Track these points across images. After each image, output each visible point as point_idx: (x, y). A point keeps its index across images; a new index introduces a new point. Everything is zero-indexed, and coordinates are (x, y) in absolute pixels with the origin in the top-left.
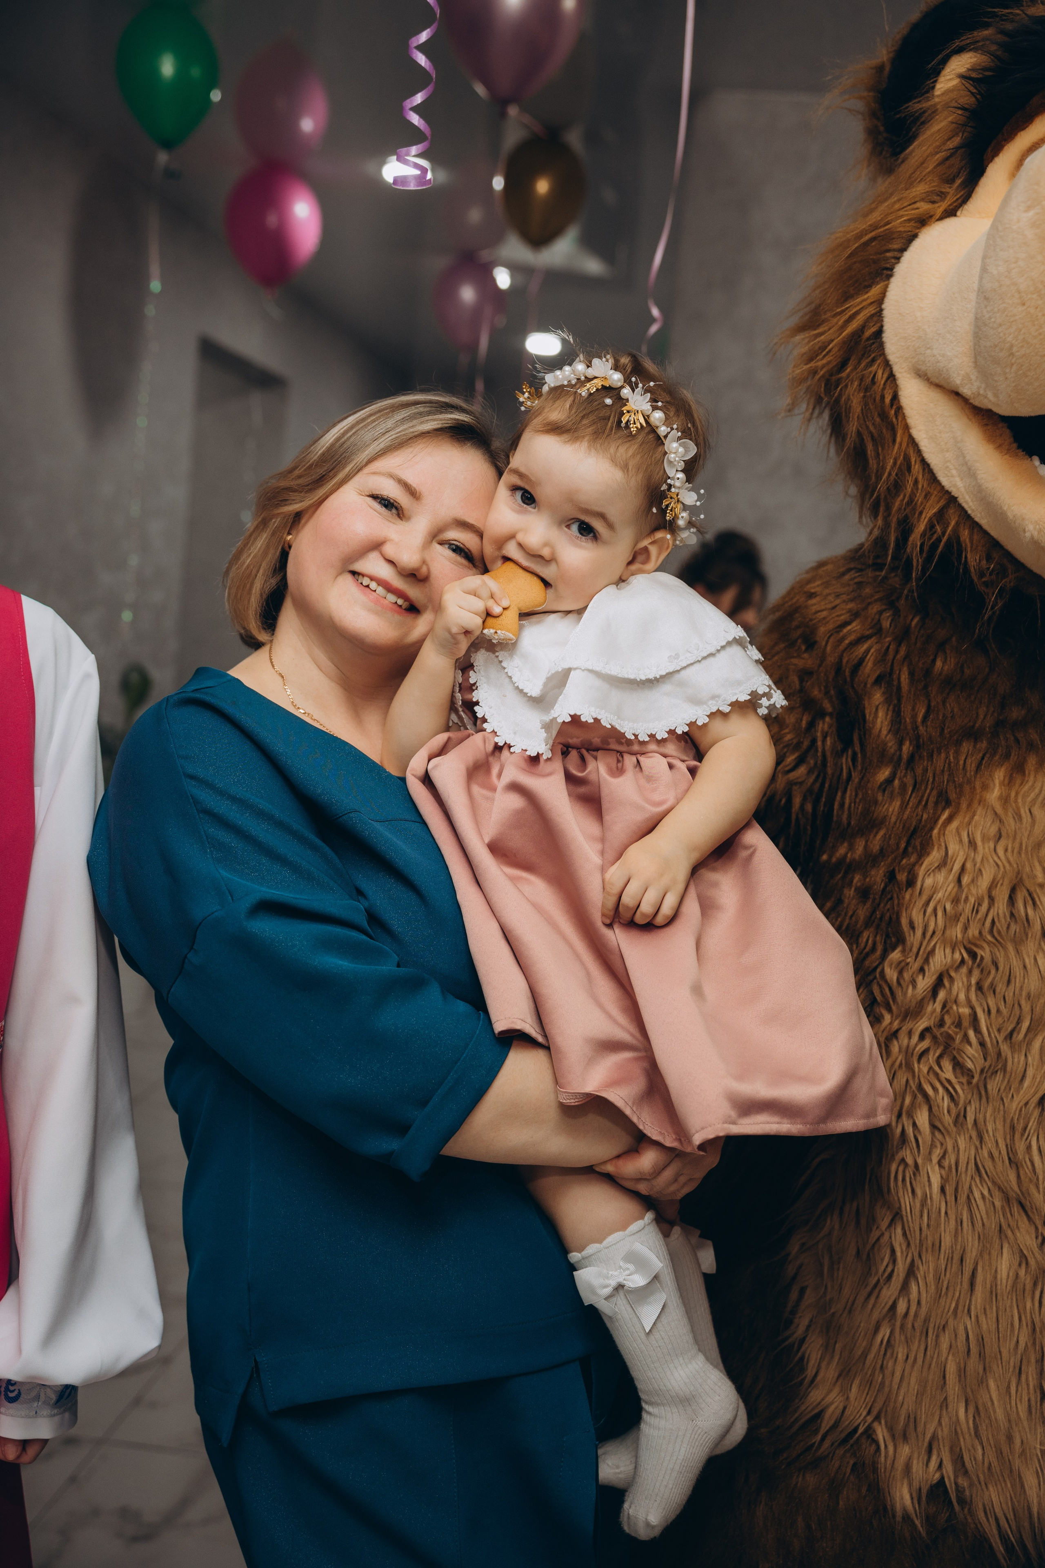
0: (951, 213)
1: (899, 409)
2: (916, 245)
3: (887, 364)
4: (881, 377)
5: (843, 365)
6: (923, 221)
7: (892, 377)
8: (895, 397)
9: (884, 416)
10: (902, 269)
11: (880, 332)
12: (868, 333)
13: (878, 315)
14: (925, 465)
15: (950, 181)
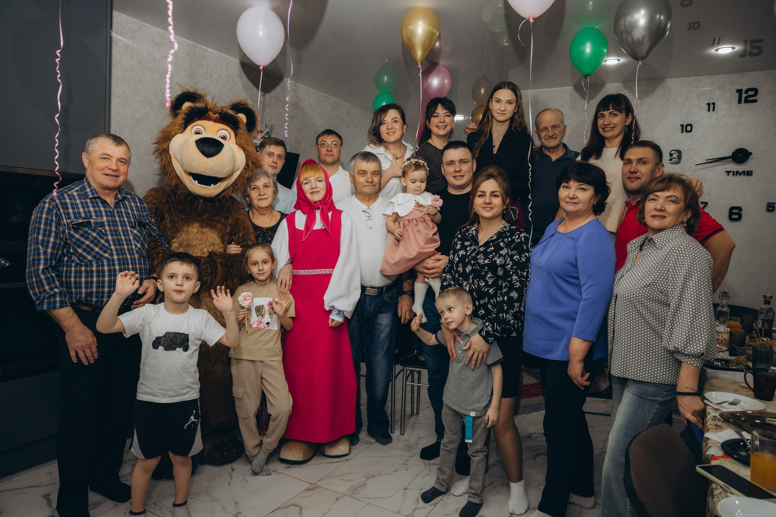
0: (181, 133)
1: (171, 162)
2: (175, 137)
3: (170, 155)
4: (168, 157)
5: (163, 152)
6: (177, 133)
7: (170, 157)
8: (171, 160)
9: (169, 162)
10: (172, 140)
11: (169, 149)
12: (167, 149)
13: (169, 146)
14: (175, 172)
15: (182, 128)
